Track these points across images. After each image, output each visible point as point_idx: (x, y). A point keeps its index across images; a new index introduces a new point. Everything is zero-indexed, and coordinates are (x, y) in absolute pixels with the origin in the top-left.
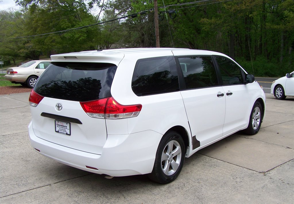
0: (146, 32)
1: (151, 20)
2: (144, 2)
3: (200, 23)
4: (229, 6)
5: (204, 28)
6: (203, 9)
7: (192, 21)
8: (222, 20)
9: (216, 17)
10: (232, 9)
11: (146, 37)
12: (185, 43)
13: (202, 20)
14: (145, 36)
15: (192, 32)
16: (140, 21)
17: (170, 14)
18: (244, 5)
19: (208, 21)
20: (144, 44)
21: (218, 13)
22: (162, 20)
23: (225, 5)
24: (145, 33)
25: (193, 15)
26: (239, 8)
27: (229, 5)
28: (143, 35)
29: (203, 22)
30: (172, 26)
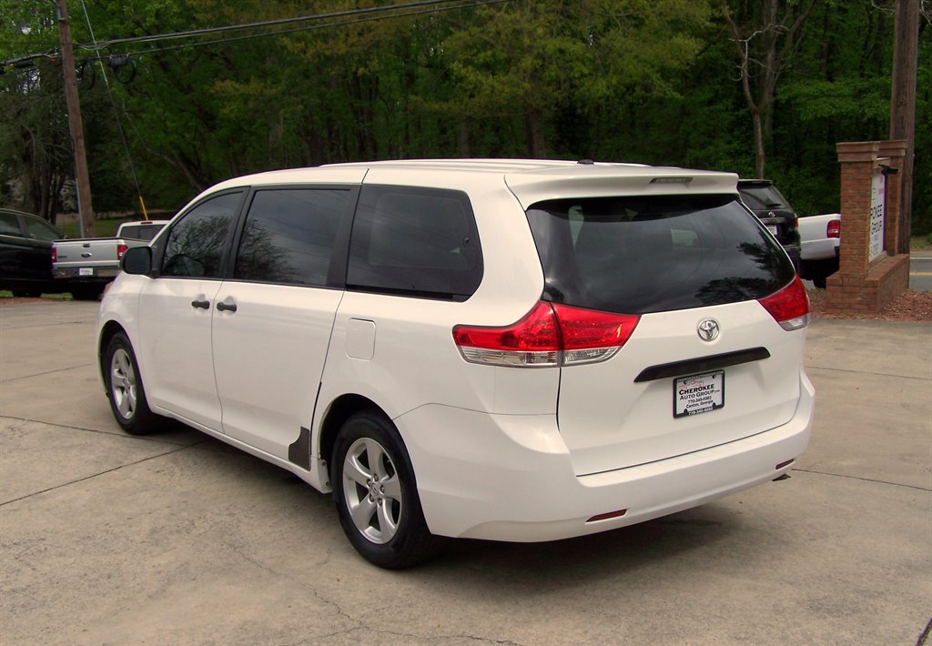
0: (38, 126)
1: (50, 86)
2: (20, 25)
3: (212, 95)
4: (299, 45)
5: (226, 111)
6: (222, 53)
7: (189, 89)
8: (282, 87)
9: (263, 76)
10: (307, 55)
11: (38, 145)
12: (169, 160)
13: (219, 84)
14: (35, 140)
15: (190, 124)
16: (13, 87)
17: (114, 69)
18: (344, 42)
19: (238, 90)
20: (31, 166)
21: (268, 65)
22: (91, 88)
23: (286, 41)
24: (33, 129)
25: (190, 71)
26: (328, 49)
27: (299, 40)
28: (26, 136)
29: (223, 92)
30: (123, 106)
